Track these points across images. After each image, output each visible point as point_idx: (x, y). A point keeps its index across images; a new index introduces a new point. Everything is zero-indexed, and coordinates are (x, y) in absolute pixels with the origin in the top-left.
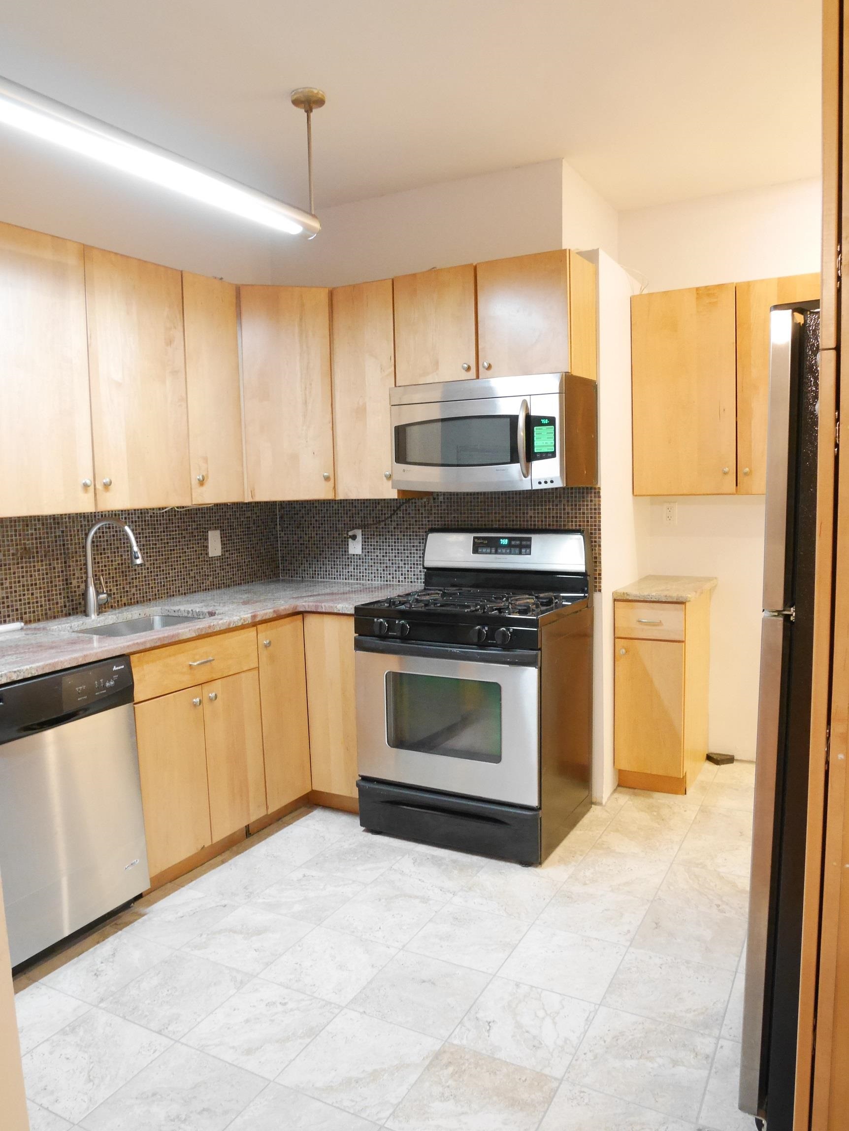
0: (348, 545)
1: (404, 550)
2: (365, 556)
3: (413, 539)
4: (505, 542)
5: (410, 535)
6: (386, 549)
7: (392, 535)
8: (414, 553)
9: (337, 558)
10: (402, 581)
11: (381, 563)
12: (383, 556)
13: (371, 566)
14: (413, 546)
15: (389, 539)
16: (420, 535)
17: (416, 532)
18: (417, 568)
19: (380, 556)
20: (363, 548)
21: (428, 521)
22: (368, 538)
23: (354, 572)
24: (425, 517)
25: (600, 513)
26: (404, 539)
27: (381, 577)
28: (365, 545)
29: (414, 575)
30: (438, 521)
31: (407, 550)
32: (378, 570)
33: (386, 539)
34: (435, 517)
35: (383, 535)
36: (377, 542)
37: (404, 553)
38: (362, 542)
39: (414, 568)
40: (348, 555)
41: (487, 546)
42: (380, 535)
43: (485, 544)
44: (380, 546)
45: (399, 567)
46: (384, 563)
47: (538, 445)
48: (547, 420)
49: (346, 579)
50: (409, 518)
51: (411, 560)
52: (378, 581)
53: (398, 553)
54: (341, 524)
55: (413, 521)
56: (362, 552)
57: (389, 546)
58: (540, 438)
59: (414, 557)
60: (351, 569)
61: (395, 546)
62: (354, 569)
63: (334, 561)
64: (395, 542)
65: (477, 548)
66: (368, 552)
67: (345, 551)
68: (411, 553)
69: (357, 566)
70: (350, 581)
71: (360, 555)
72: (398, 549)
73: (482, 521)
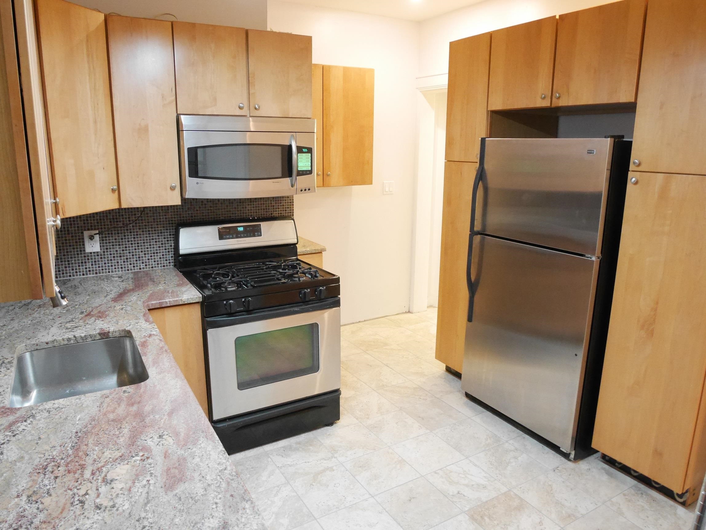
0: (84, 245)
1: (144, 243)
2: (104, 252)
3: (152, 234)
4: (241, 229)
5: (149, 231)
6: (126, 244)
7: (131, 232)
8: (153, 245)
9: (71, 258)
10: (143, 268)
11: (120, 256)
12: (123, 250)
13: (111, 260)
14: (153, 239)
15: (128, 235)
16: (158, 230)
17: (155, 228)
18: (157, 256)
19: (120, 251)
20: (101, 246)
21: (166, 218)
22: (106, 237)
23: (93, 268)
24: (162, 216)
25: (293, 205)
26: (143, 234)
27: (122, 268)
28: (103, 243)
29: (155, 261)
30: (175, 218)
31: (147, 243)
32: (118, 262)
33: (125, 236)
34: (171, 215)
35: (121, 233)
36: (115, 239)
37: (144, 246)
38: (100, 241)
39: (154, 256)
40: (85, 253)
41: (229, 233)
42: (118, 233)
43: (227, 232)
44: (119, 242)
45: (139, 258)
46: (124, 256)
47: (300, 165)
48: (306, 150)
49: (83, 275)
50: (148, 217)
51: (151, 251)
52: (119, 271)
53: (138, 246)
54: (75, 227)
55: (151, 219)
56: (101, 249)
57: (128, 241)
58: (302, 161)
59: (154, 247)
60: (89, 265)
61: (135, 241)
62: (92, 265)
63: (68, 261)
64: (134, 238)
65: (222, 236)
66: (107, 249)
67: (81, 251)
68: (150, 245)
69: (95, 262)
70: (89, 276)
71: (98, 252)
72: (138, 243)
73: (211, 215)
